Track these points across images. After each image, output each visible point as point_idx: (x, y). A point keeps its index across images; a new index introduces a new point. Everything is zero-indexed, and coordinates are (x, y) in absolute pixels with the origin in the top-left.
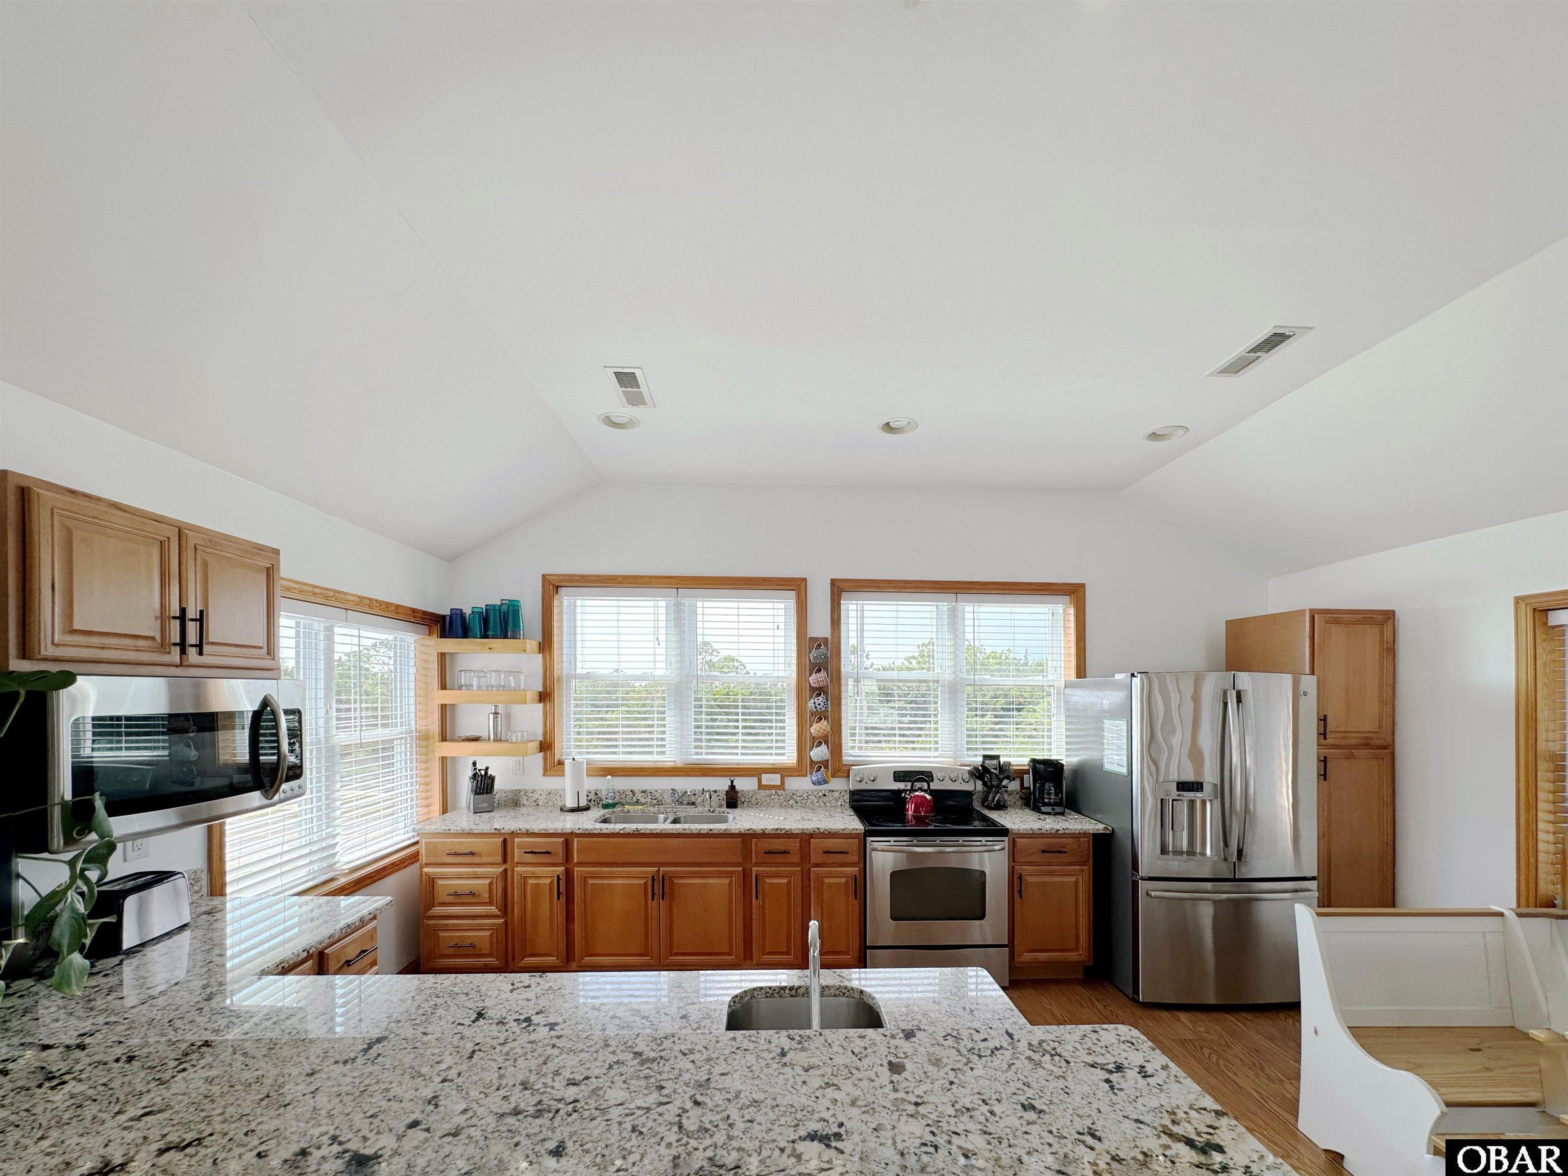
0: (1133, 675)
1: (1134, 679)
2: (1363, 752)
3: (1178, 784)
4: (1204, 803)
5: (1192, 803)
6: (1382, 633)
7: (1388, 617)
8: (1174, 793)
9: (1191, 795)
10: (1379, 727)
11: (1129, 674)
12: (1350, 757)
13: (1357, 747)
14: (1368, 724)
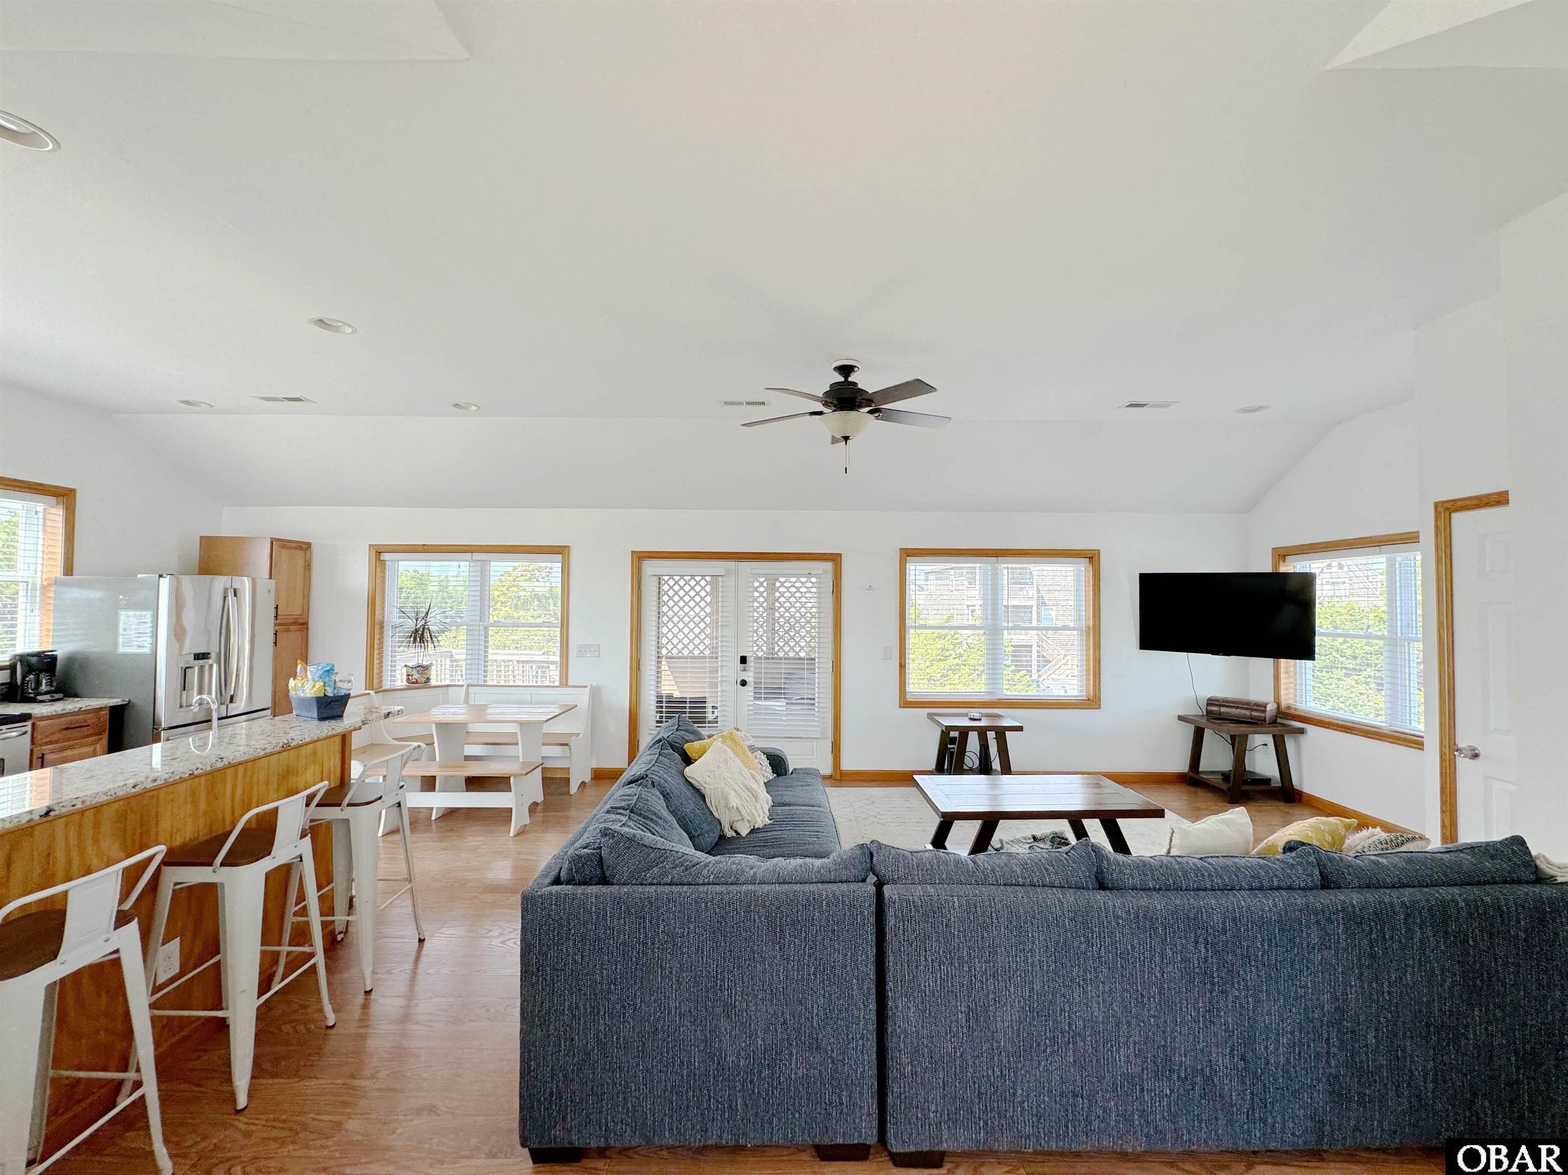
0: (161, 576)
1: (162, 579)
2: (293, 628)
3: (195, 654)
4: (211, 666)
5: (202, 668)
6: (306, 554)
7: (309, 545)
8: (191, 661)
9: (201, 662)
10: (303, 612)
11: (158, 576)
12: (288, 631)
13: (291, 624)
14: (297, 611)
